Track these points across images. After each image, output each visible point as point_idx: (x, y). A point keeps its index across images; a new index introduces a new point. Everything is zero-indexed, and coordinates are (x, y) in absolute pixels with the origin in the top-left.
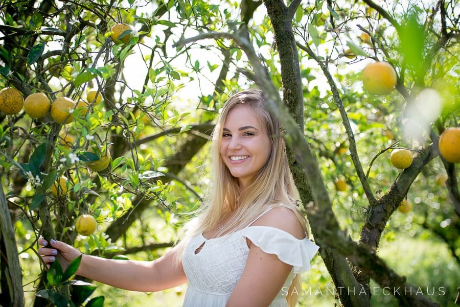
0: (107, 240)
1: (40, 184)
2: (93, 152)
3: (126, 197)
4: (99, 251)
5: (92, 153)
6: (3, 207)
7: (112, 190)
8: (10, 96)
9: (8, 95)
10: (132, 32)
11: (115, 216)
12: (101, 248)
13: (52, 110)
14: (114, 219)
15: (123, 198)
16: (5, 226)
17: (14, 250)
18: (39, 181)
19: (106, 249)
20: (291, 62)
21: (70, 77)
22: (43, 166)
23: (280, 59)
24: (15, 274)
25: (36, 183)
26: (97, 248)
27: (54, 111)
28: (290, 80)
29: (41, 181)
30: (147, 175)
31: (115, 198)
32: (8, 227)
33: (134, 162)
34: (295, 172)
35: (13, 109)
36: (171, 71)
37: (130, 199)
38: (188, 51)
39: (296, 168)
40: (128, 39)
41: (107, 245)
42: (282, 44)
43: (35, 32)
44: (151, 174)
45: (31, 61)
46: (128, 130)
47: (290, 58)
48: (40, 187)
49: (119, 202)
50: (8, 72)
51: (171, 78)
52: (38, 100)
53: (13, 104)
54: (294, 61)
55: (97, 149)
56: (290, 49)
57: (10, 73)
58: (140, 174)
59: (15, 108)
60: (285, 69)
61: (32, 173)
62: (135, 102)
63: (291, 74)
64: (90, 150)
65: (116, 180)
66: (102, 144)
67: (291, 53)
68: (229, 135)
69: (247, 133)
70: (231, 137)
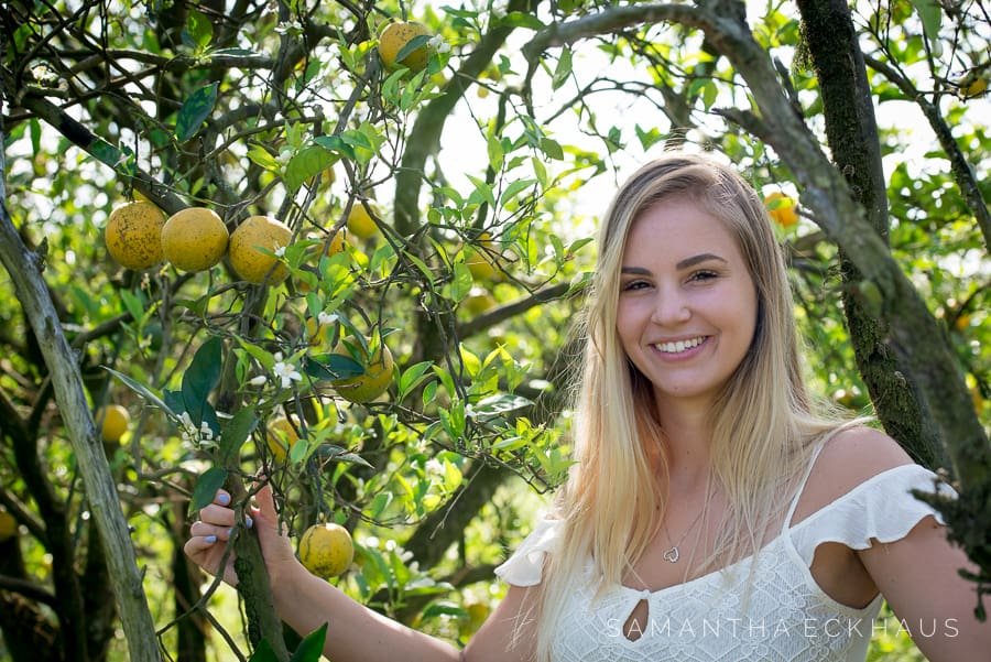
0: (408, 564)
1: (213, 444)
2: (348, 354)
3: (446, 462)
4: (391, 592)
5: (345, 357)
6: (109, 513)
7: (415, 444)
8: (137, 223)
9: (130, 219)
10: (431, 41)
11: (421, 508)
12: (396, 585)
13: (232, 250)
14: (419, 515)
15: (441, 463)
16: (117, 565)
18: (210, 437)
19: (407, 588)
20: (850, 93)
21: (272, 163)
22: (228, 395)
25: (202, 442)
26: (384, 585)
27: (238, 254)
28: (850, 141)
30: (487, 408)
31: (422, 464)
32: (125, 565)
33: (452, 371)
34: (875, 381)
35: (144, 256)
36: (540, 137)
37: (459, 464)
38: (585, 98)
39: (876, 369)
40: (423, 59)
41: (411, 578)
42: (825, 49)
43: (195, 60)
44: (499, 403)
45: (185, 132)
46: (432, 293)
47: (847, 84)
48: (212, 450)
49: (431, 472)
50: (117, 158)
51: (541, 156)
52: (196, 224)
53: (143, 242)
54: (857, 90)
55: (357, 346)
56: (846, 60)
57: (124, 159)
58: (469, 407)
59: (150, 251)
60: (835, 114)
61: (191, 416)
62: (447, 219)
63: (853, 125)
64: (340, 349)
65: (413, 422)
66: (370, 333)
67: (850, 70)
68: (641, 285)
69: (699, 273)
70: (653, 290)
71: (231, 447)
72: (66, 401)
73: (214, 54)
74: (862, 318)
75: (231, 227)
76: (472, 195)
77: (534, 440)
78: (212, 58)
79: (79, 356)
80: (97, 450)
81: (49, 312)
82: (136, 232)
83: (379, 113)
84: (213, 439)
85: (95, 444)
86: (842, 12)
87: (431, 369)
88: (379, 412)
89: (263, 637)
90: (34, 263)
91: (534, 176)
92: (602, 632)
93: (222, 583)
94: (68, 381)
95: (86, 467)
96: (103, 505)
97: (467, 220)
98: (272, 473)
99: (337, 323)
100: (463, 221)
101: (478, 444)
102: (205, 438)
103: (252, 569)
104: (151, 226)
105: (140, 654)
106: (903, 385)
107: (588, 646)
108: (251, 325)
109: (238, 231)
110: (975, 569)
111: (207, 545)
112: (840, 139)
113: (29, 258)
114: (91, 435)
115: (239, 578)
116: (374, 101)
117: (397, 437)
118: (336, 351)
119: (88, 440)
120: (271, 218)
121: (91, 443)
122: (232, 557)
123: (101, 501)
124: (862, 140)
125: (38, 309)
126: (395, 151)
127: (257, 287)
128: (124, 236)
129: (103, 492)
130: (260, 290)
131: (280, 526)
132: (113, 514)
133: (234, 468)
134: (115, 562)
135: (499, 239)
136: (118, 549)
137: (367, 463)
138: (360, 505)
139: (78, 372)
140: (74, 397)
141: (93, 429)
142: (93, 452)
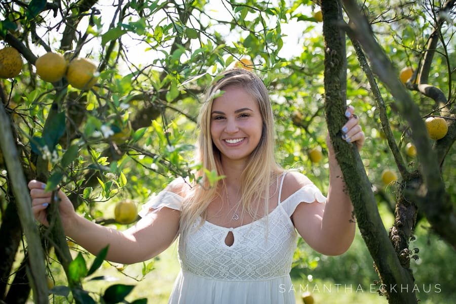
8: (9, 57)
9: (6, 54)
11: (108, 194)
13: (69, 73)
28: (335, 39)
36: (184, 28)
53: (11, 66)
59: (14, 71)
67: (337, 8)
68: (221, 118)
69: (243, 115)
70: (225, 120)
74: (334, 117)
82: (7, 61)
92: (217, 243)
104: (15, 59)
107: (210, 248)
124: (340, 39)
128: (2, 62)
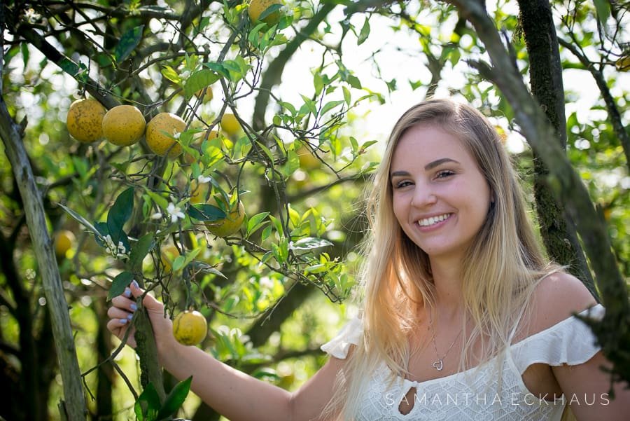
0: (245, 344)
1: (125, 256)
2: (216, 205)
3: (274, 279)
4: (234, 361)
5: (214, 207)
6: (55, 296)
7: (255, 266)
9: (83, 110)
10: (282, 8)
11: (256, 308)
12: (236, 356)
13: (148, 133)
14: (254, 312)
15: (271, 280)
16: (58, 328)
17: (73, 369)
18: (124, 252)
19: (244, 359)
20: (547, 58)
21: (177, 79)
22: (138, 225)
23: (528, 56)
24: (73, 410)
25: (119, 255)
27: (152, 136)
28: (545, 89)
29: (128, 249)
30: (303, 245)
31: (258, 280)
32: (64, 330)
33: (283, 222)
34: (551, 244)
35: (90, 134)
36: (347, 75)
37: (282, 281)
39: (553, 237)
40: (275, 19)
41: (247, 353)
42: (533, 29)
43: (129, 12)
44: (310, 242)
45: (120, 57)
46: (273, 169)
47: (545, 53)
48: (125, 260)
49: (263, 286)
50: (77, 70)
51: (348, 87)
52: (125, 116)
53: (90, 125)
54: (552, 57)
55: (223, 200)
56: (546, 37)
57: (81, 71)
58: (291, 243)
59: (94, 131)
60: (537, 72)
61: (112, 238)
62: (285, 123)
63: (547, 79)
64: (211, 201)
65: (254, 251)
66: (231, 193)
67: (548, 44)
68: (408, 184)
70: (414, 187)
71: (137, 259)
72: (32, 222)
73: (142, 9)
75: (148, 119)
76: (302, 107)
77: (332, 269)
78: (141, 11)
79: (43, 194)
80: (50, 254)
81: (25, 164)
82: (85, 118)
83: (246, 53)
84: (126, 253)
85: (50, 251)
86: (546, 7)
87: (268, 218)
88: (233, 243)
89: (150, 382)
90: (18, 132)
91: (342, 98)
93: (126, 346)
94: (35, 209)
95: (43, 264)
96: (52, 290)
97: (298, 124)
98: (162, 278)
99: (210, 184)
100: (295, 124)
101: (296, 267)
102: (121, 253)
103: (146, 339)
104: (96, 115)
105: (70, 387)
106: (569, 247)
108: (155, 183)
109: (152, 122)
110: (610, 366)
111: (120, 324)
112: (539, 88)
113: (14, 128)
114: (47, 244)
115: (138, 344)
116: (243, 45)
117: (243, 261)
118: (208, 202)
119: (46, 247)
120: (172, 115)
121: (47, 250)
122: (134, 331)
123: (51, 288)
124: (553, 89)
125: (18, 161)
126: (255, 76)
127: (161, 158)
128: (78, 120)
129: (53, 281)
130: (163, 160)
131: (165, 312)
132: (58, 297)
133: (138, 273)
134: (58, 327)
135: (318, 137)
136: (60, 318)
137: (223, 275)
138: (218, 304)
139: (42, 204)
140: (38, 220)
141: (49, 241)
142: (48, 255)
